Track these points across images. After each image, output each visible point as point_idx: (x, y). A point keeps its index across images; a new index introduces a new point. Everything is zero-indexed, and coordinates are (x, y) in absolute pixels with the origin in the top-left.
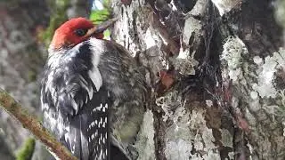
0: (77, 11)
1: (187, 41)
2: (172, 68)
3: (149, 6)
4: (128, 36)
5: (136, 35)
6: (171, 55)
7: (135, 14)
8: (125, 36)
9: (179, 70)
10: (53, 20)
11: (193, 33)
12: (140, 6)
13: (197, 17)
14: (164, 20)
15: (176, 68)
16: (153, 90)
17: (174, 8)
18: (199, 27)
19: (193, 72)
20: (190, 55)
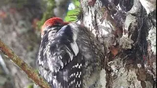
0: (60, 10)
1: (127, 29)
2: (118, 44)
3: (104, 7)
4: (91, 25)
5: (96, 24)
6: (117, 37)
7: (96, 12)
8: (90, 25)
9: (122, 46)
10: (45, 15)
11: (131, 24)
12: (99, 7)
13: (133, 15)
14: (113, 16)
15: (120, 44)
16: (106, 57)
17: (120, 9)
18: (135, 20)
19: (130, 47)
20: (129, 37)
